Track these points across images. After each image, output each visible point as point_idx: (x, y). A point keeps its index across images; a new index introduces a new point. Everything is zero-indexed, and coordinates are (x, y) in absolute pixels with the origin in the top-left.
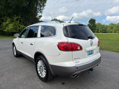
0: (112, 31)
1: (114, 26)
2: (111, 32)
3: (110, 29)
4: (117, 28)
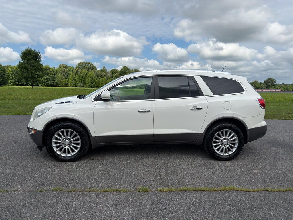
0: (68, 82)
1: (70, 70)
2: (67, 85)
3: (63, 78)
4: (77, 76)
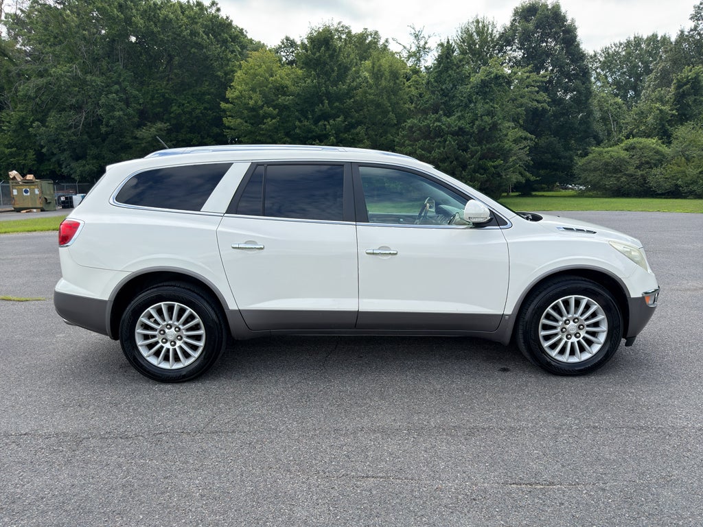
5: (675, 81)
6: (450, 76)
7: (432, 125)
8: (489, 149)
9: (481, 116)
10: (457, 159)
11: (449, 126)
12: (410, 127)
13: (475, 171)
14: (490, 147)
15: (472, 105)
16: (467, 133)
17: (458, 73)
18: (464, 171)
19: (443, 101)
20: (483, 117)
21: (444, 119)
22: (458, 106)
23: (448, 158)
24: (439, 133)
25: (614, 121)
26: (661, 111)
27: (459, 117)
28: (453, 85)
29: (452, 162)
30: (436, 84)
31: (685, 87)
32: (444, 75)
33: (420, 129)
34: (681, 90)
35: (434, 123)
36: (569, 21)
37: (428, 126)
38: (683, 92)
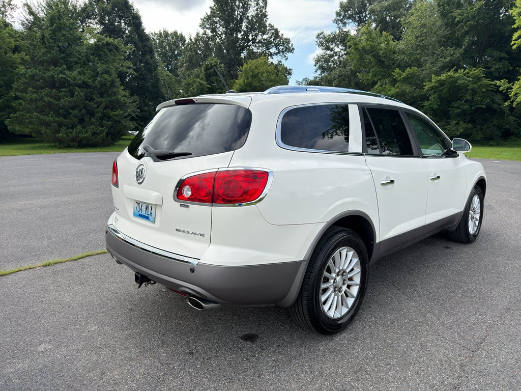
5: (204, 66)
6: (65, 35)
7: (56, 76)
8: (110, 101)
9: (101, 74)
10: (85, 108)
11: (74, 79)
12: (30, 75)
13: (101, 119)
14: (111, 99)
15: (91, 64)
16: (90, 87)
17: (71, 34)
18: (93, 117)
19: (61, 56)
20: (103, 75)
21: (67, 72)
22: (77, 63)
23: (77, 106)
24: (64, 83)
25: (169, 87)
26: (201, 84)
27: (79, 72)
28: (69, 44)
29: (80, 110)
30: (51, 41)
31: (211, 70)
32: (59, 34)
33: (43, 78)
34: (209, 72)
35: (58, 75)
36: (135, 11)
37: (53, 77)
38: (210, 73)
